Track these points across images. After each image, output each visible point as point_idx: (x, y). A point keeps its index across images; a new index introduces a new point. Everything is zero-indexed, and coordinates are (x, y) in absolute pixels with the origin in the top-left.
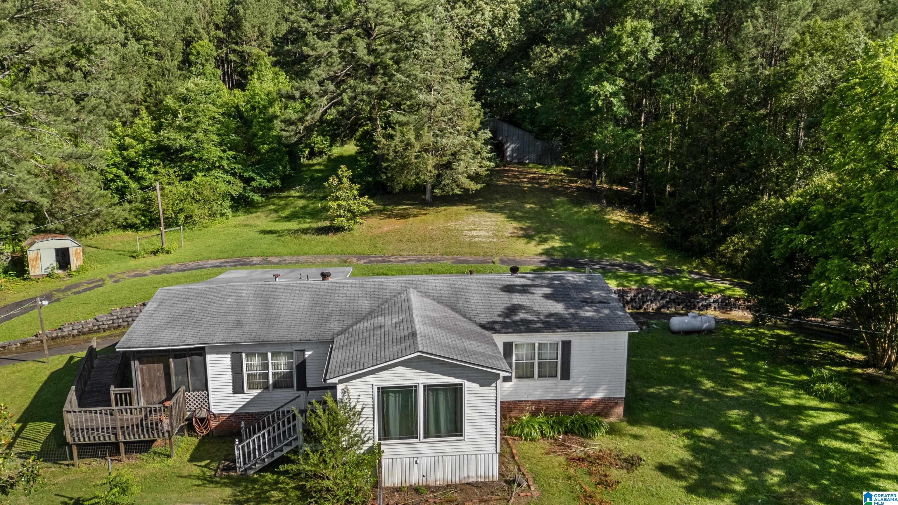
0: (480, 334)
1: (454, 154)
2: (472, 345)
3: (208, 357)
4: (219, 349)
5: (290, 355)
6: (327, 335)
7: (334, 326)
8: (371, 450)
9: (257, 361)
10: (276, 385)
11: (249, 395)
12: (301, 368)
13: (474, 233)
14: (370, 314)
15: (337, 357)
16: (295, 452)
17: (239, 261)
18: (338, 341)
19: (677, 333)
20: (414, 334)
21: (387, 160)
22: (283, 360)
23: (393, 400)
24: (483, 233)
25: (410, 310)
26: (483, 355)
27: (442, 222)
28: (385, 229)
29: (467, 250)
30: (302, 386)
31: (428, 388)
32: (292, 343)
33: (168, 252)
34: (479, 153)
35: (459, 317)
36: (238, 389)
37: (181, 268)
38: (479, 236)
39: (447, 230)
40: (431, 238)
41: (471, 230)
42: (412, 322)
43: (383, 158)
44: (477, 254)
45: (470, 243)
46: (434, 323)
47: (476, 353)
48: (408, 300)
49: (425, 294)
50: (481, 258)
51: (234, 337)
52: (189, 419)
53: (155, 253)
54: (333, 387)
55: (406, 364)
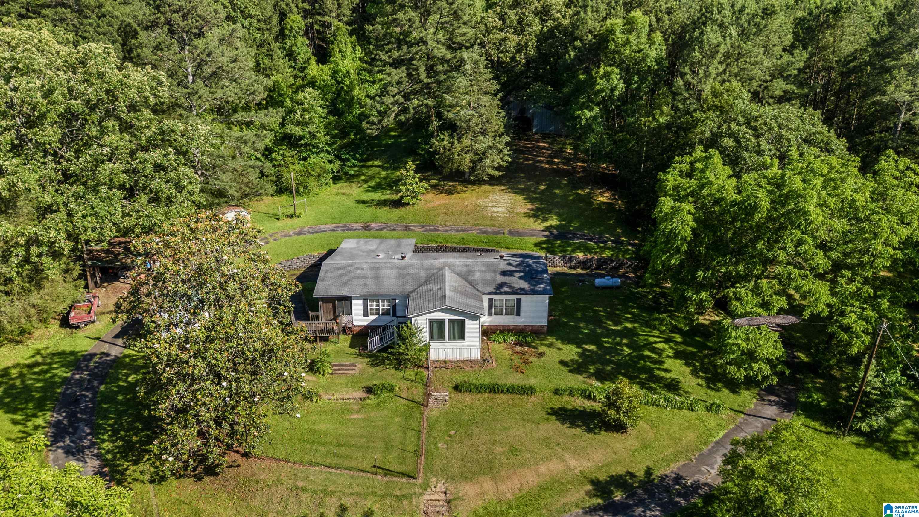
0: (477, 295)
1: (484, 153)
2: (471, 302)
3: (353, 302)
4: (358, 298)
5: (389, 301)
6: (406, 292)
7: (409, 288)
8: (425, 345)
9: (374, 303)
10: (383, 314)
11: (371, 318)
12: (394, 307)
13: (495, 209)
14: (426, 282)
15: (411, 305)
16: (393, 343)
17: (345, 226)
18: (412, 296)
19: (597, 288)
20: (445, 296)
21: (438, 154)
22: (386, 303)
23: (435, 325)
24: (501, 209)
25: (444, 282)
26: (475, 307)
27: (474, 199)
28: (437, 203)
29: (488, 223)
30: (394, 314)
31: (450, 321)
32: (390, 296)
33: (299, 217)
34: (501, 151)
35: (468, 285)
36: (366, 315)
37: (311, 230)
38: (497, 212)
39: (477, 206)
40: (466, 212)
41: (493, 207)
42: (445, 289)
43: (436, 153)
44: (494, 226)
45: (491, 217)
46: (455, 290)
47: (471, 306)
48: (444, 275)
49: (453, 271)
50: (497, 229)
51: (364, 292)
52: (344, 327)
53: (291, 216)
54: (410, 319)
55: (441, 311)
